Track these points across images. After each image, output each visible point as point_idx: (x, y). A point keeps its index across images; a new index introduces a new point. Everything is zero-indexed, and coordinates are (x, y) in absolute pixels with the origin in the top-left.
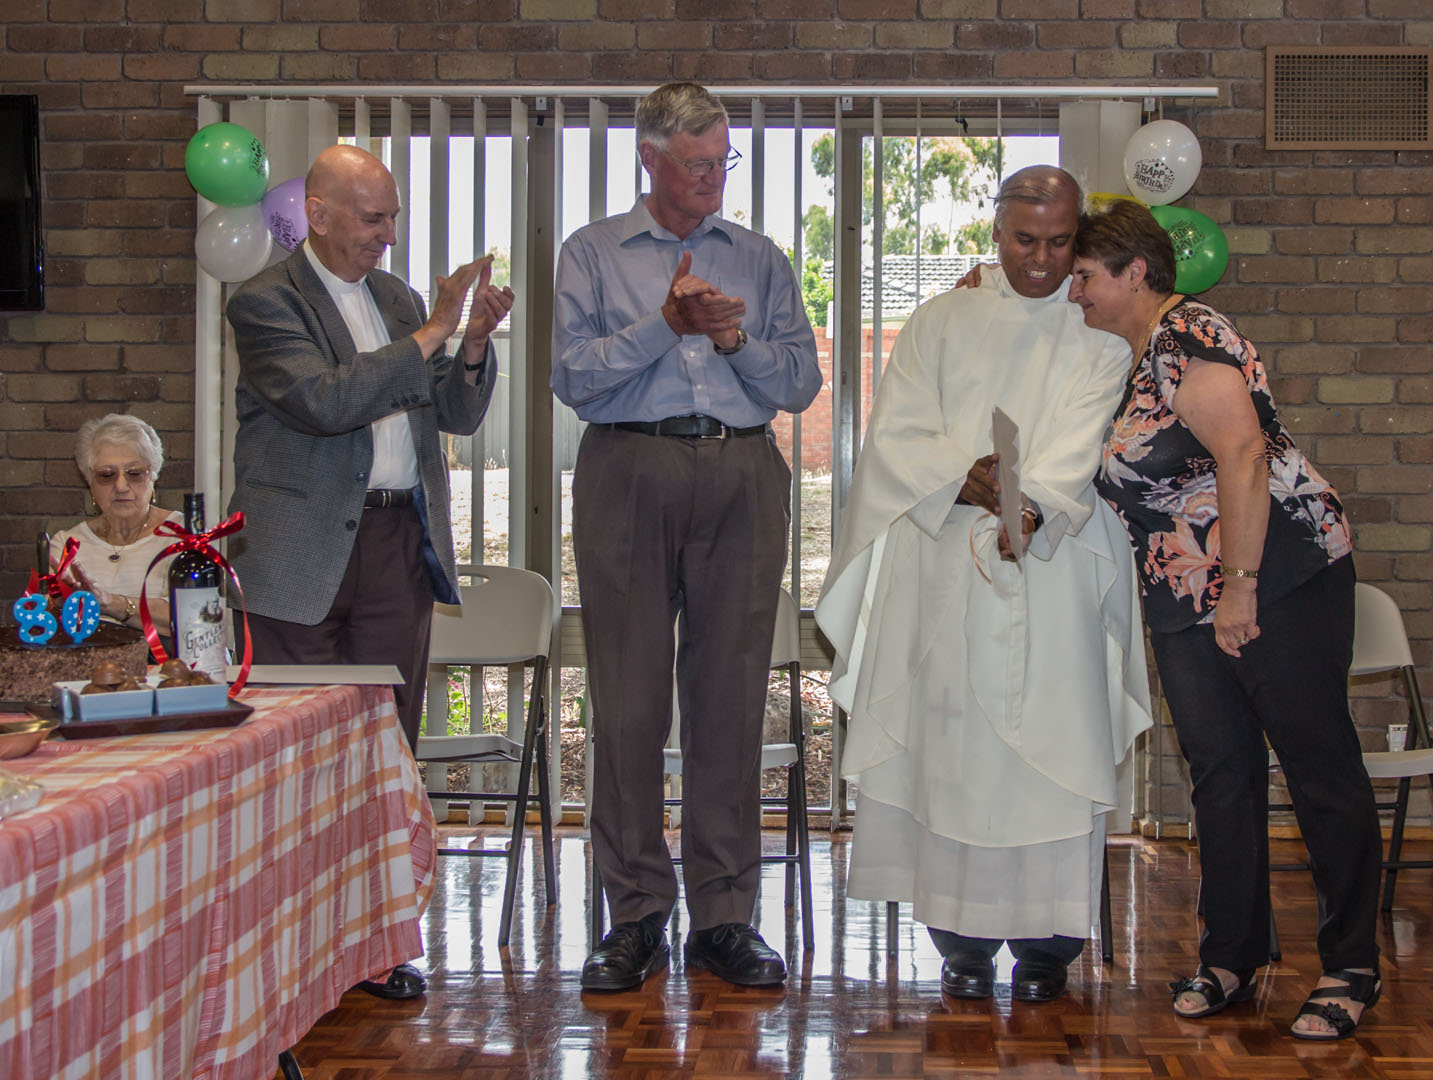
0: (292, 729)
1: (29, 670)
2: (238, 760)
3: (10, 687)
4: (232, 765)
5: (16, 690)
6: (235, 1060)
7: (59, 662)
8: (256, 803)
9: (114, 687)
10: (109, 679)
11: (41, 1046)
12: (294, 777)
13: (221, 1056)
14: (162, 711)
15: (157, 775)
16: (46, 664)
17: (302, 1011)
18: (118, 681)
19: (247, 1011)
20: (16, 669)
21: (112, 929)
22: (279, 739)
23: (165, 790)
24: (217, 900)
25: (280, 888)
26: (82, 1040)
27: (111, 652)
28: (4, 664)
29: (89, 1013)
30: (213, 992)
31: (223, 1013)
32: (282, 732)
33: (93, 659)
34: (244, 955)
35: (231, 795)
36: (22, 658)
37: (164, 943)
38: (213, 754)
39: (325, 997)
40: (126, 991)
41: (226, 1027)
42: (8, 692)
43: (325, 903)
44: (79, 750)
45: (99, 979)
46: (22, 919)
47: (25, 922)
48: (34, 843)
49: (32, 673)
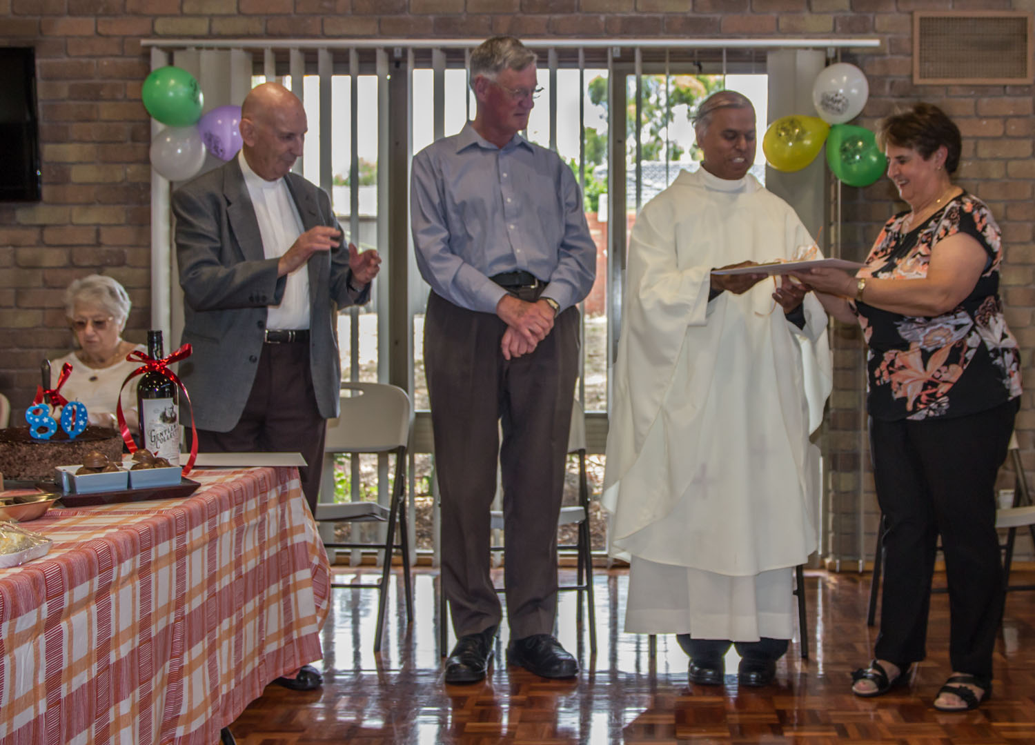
0: (228, 498)
1: (37, 458)
2: (190, 520)
3: (24, 470)
4: (186, 525)
5: (28, 473)
6: (190, 734)
7: (59, 452)
8: (203, 551)
9: (100, 469)
10: (96, 464)
11: (53, 725)
12: (230, 532)
13: (180, 731)
14: (135, 486)
15: (132, 531)
16: (50, 453)
17: (237, 699)
18: (103, 465)
19: (198, 699)
20: (28, 457)
21: (102, 642)
22: (220, 505)
23: (139, 541)
24: (176, 620)
25: (220, 613)
26: (82, 721)
27: (96, 445)
28: (19, 454)
29: (87, 701)
30: (174, 686)
31: (181, 700)
32: (220, 501)
33: (83, 449)
34: (195, 659)
35: (185, 545)
36: (33, 449)
37: (139, 651)
38: (172, 516)
39: (253, 689)
40: (112, 686)
41: (184, 711)
42: (23, 474)
43: (252, 622)
44: (76, 514)
45: (93, 677)
46: (38, 635)
47: (40, 636)
48: (46, 580)
49: (40, 460)
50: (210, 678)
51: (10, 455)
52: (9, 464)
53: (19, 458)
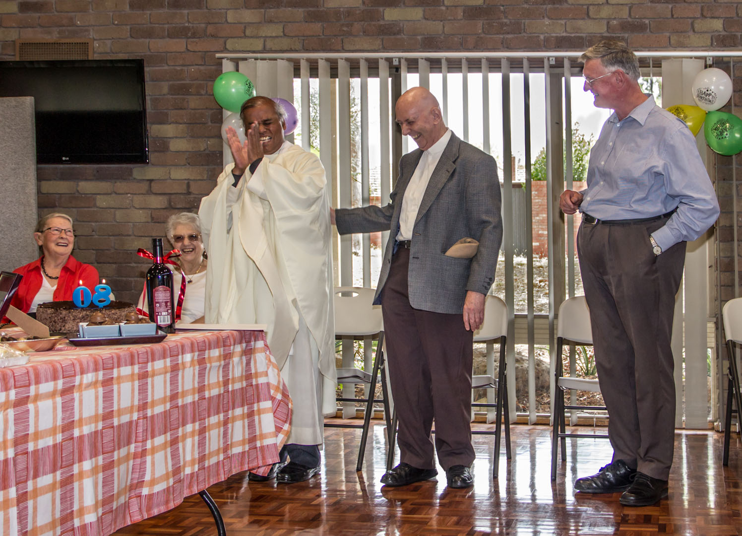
0: (190, 345)
1: (72, 318)
2: (152, 357)
3: (64, 326)
4: (147, 358)
5: (67, 328)
6: (154, 493)
7: (87, 315)
8: (165, 377)
9: (101, 323)
10: (98, 320)
11: (21, 466)
12: (192, 368)
13: (145, 491)
15: (96, 357)
16: (81, 316)
17: (201, 479)
18: (102, 321)
19: (160, 471)
20: (66, 318)
21: (66, 422)
22: (181, 350)
23: (101, 364)
24: (139, 418)
25: (183, 419)
26: (48, 468)
27: (113, 311)
28: (61, 316)
29: (52, 457)
30: (138, 461)
31: (145, 471)
32: (183, 346)
34: (157, 446)
35: (147, 371)
36: (70, 313)
37: (102, 433)
38: (136, 352)
39: (218, 474)
40: (76, 451)
41: (147, 477)
42: (63, 328)
43: (217, 430)
44: (77, 349)
45: (58, 442)
46: (7, 409)
47: (9, 410)
48: (14, 377)
49: (73, 320)
50: (172, 459)
51: (55, 316)
52: (55, 322)
53: (61, 318)
